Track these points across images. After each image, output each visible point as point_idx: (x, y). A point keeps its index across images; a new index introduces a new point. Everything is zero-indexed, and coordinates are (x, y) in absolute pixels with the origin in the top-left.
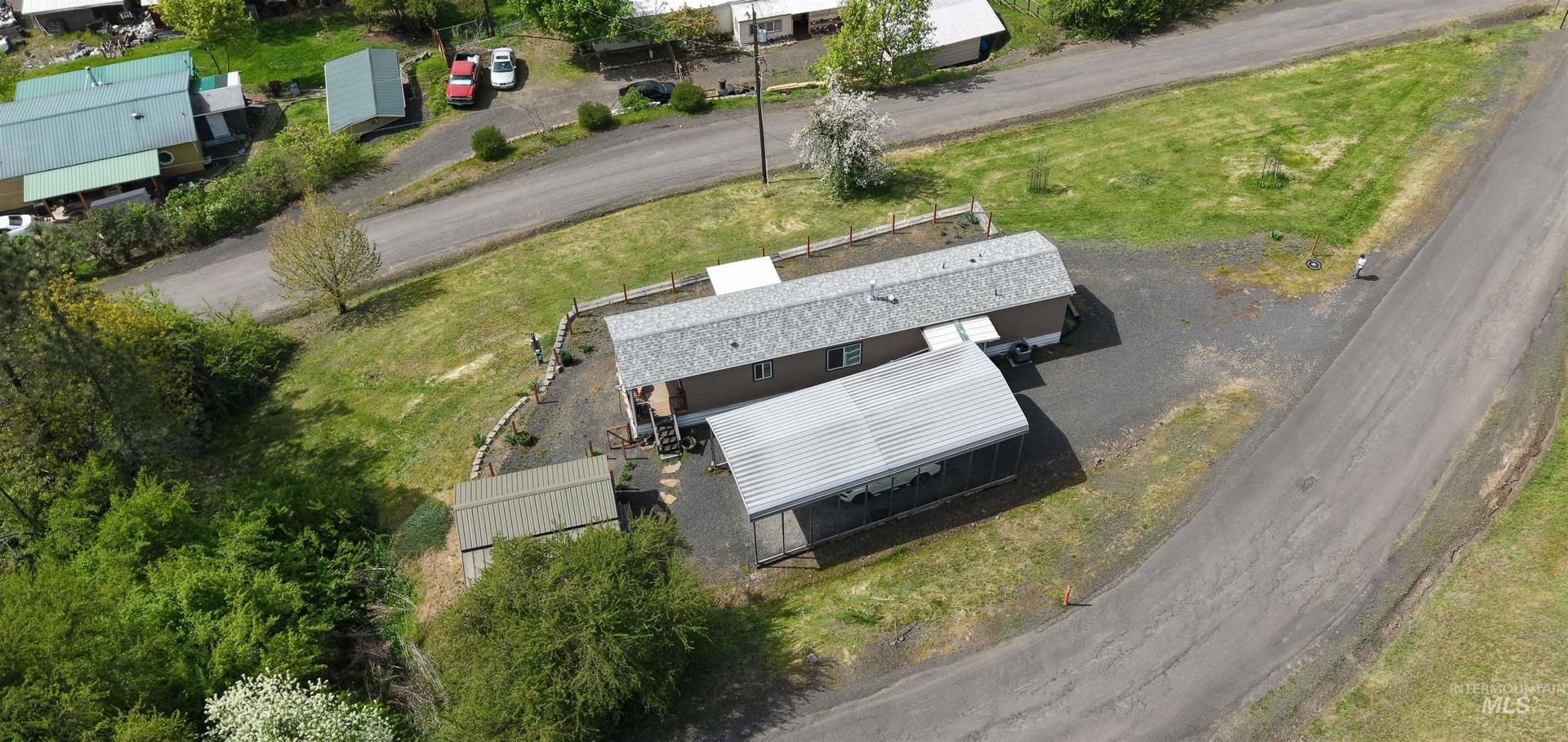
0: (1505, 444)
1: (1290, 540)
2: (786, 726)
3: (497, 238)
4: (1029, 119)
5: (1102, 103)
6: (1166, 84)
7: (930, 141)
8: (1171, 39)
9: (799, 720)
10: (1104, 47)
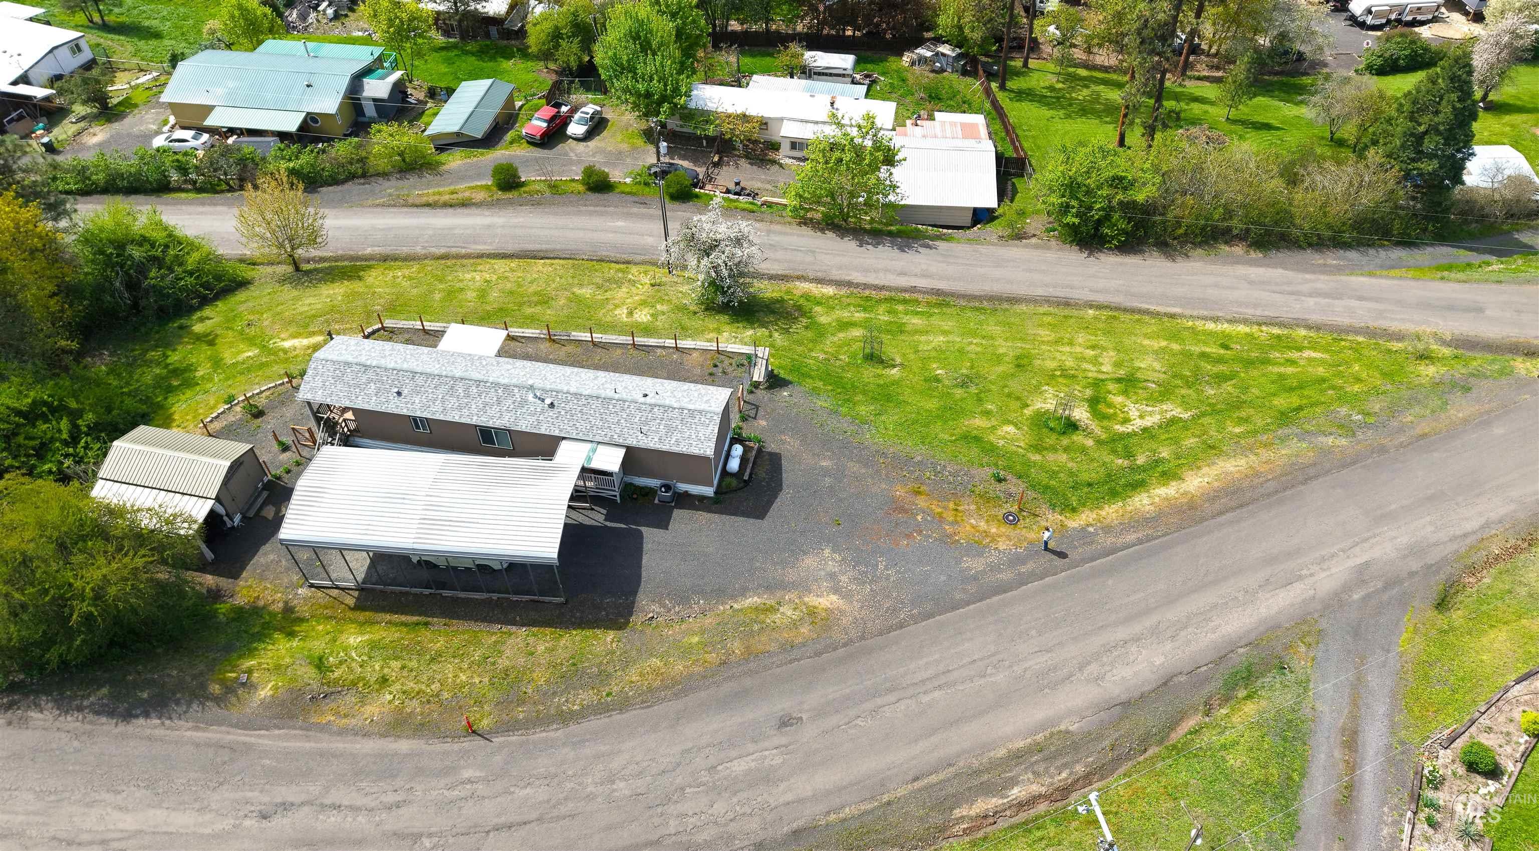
0: (1030, 775)
1: (720, 768)
2: (167, 722)
3: (454, 251)
4: (938, 292)
5: (1014, 300)
6: (1087, 302)
7: (838, 283)
8: (1131, 261)
9: (182, 723)
10: (1060, 249)
